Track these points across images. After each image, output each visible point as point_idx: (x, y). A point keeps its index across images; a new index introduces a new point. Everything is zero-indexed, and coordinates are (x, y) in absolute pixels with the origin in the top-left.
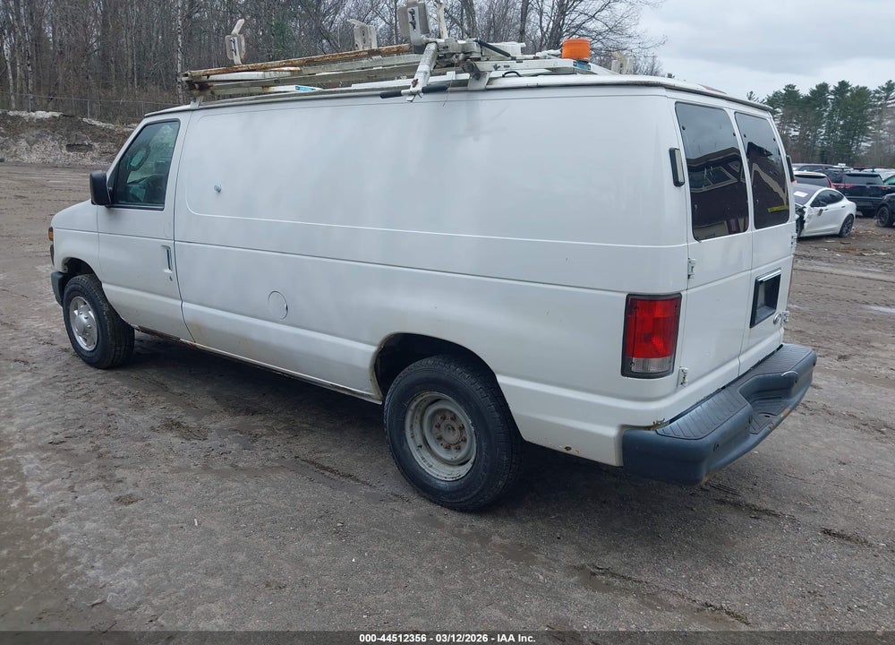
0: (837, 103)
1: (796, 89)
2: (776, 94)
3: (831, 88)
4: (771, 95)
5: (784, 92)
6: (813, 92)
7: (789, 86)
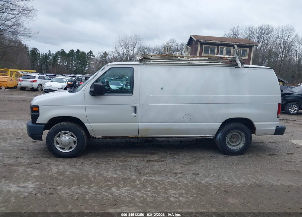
0: (77, 55)
1: (64, 51)
2: (58, 52)
3: (75, 51)
4: (57, 52)
5: (61, 51)
6: (69, 52)
7: (62, 50)
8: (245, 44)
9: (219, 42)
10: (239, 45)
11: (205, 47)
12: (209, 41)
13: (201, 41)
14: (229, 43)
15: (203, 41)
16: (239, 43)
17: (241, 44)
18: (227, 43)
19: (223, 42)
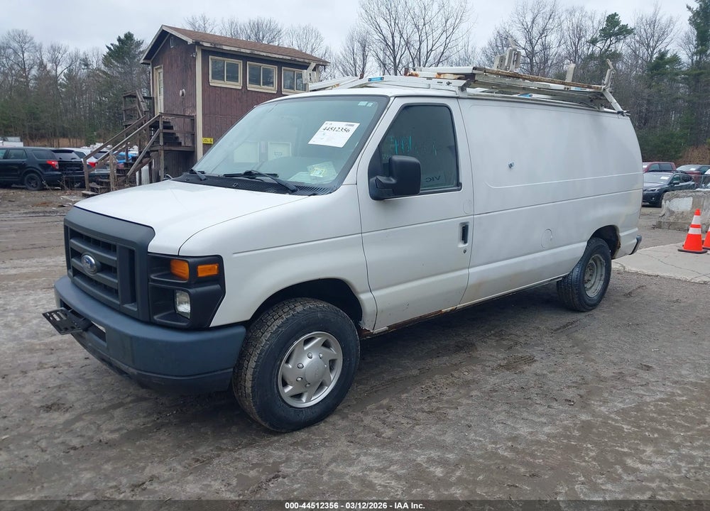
8: (302, 60)
9: (248, 51)
10: (291, 62)
11: (215, 62)
12: (225, 48)
13: (205, 44)
14: (270, 55)
15: (208, 45)
16: (290, 58)
17: (295, 60)
18: (265, 54)
19: (256, 52)
